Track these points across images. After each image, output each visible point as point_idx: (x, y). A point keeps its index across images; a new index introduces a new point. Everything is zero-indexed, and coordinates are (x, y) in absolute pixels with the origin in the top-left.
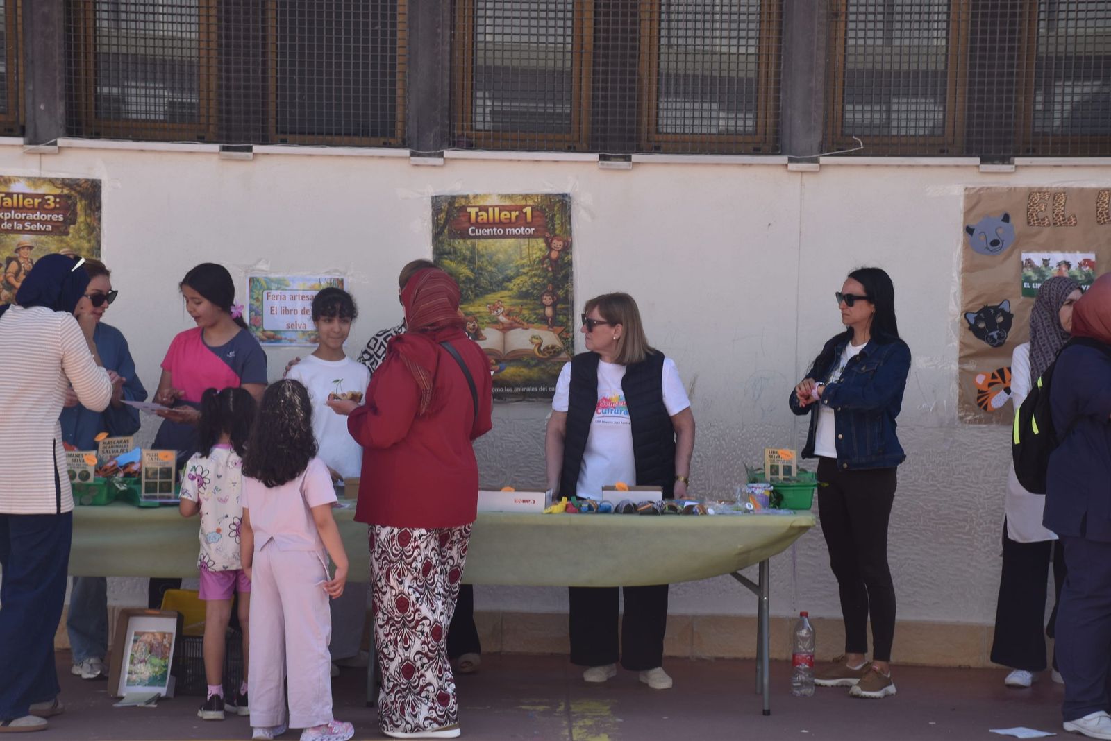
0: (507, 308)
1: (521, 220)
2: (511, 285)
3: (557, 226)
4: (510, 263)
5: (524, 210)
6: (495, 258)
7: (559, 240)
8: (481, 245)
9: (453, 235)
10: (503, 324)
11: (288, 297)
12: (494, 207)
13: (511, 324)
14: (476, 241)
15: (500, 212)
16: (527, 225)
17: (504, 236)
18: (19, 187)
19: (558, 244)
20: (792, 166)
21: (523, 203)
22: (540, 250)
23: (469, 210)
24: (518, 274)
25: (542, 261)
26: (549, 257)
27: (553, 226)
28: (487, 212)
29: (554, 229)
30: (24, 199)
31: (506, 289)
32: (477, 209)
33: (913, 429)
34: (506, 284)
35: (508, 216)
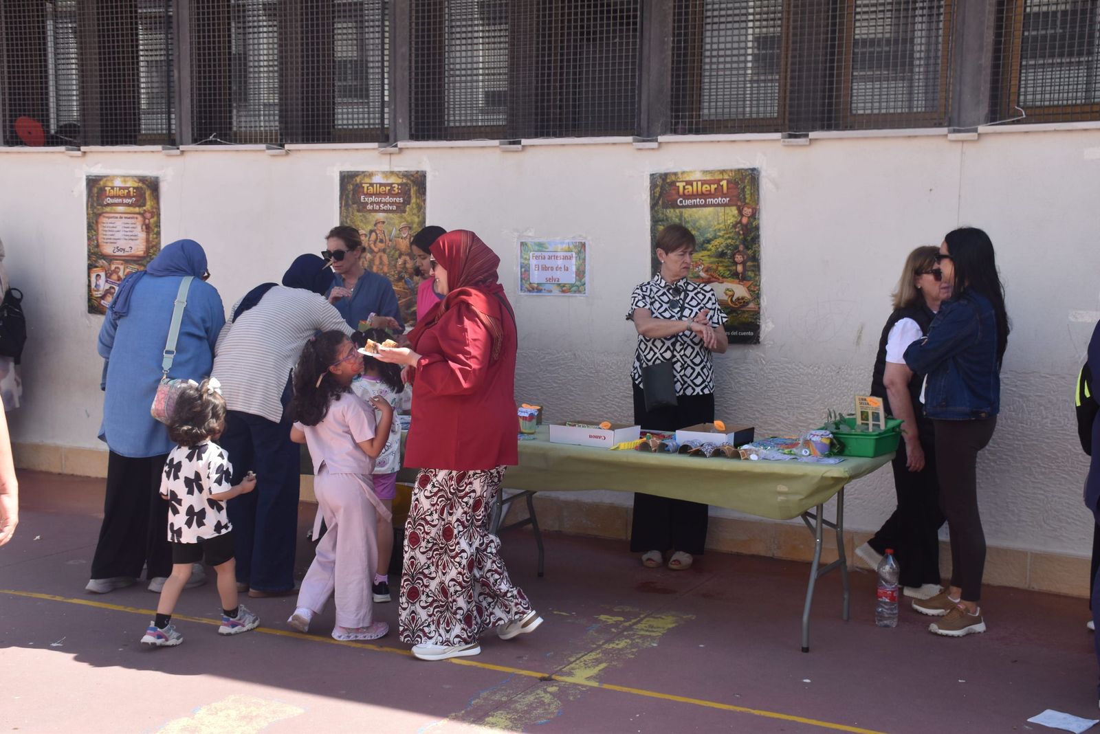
0: (706, 265)
1: (719, 192)
2: (710, 246)
3: (747, 196)
4: (710, 227)
5: (721, 183)
6: (697, 224)
7: (749, 208)
8: (687, 213)
9: (665, 206)
10: (703, 278)
11: (547, 257)
12: (697, 181)
13: (709, 279)
14: (683, 210)
15: (702, 185)
16: (724, 196)
17: (705, 206)
19: (747, 211)
20: (953, 136)
21: (721, 177)
22: (734, 216)
23: (678, 184)
24: (715, 238)
25: (735, 226)
26: (740, 222)
27: (744, 195)
28: (692, 185)
29: (745, 198)
30: (380, 187)
31: (705, 249)
32: (684, 184)
33: (1064, 378)
34: (706, 245)
35: (709, 188)
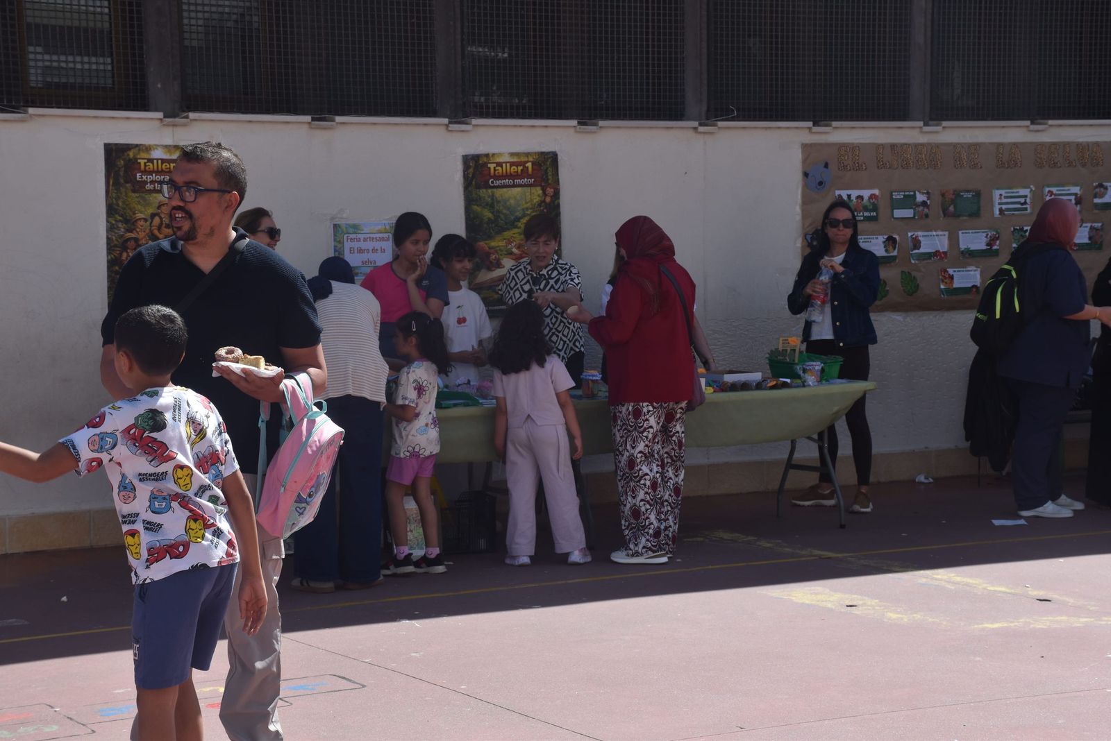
0: (518, 242)
1: (525, 173)
2: (520, 224)
3: (550, 177)
4: (519, 206)
5: (527, 165)
6: (508, 203)
7: (550, 188)
8: (499, 193)
9: (478, 187)
10: (515, 255)
11: (362, 239)
12: (506, 163)
13: (521, 255)
14: (495, 190)
15: (510, 167)
16: (529, 177)
17: (514, 186)
18: (157, 154)
19: (550, 191)
21: (526, 159)
22: (539, 196)
23: (489, 165)
24: (524, 215)
25: (540, 205)
26: (544, 201)
27: (547, 177)
28: (502, 167)
29: (548, 179)
30: (162, 164)
31: (516, 227)
32: (495, 165)
33: (775, 321)
34: (516, 223)
35: (516, 170)
